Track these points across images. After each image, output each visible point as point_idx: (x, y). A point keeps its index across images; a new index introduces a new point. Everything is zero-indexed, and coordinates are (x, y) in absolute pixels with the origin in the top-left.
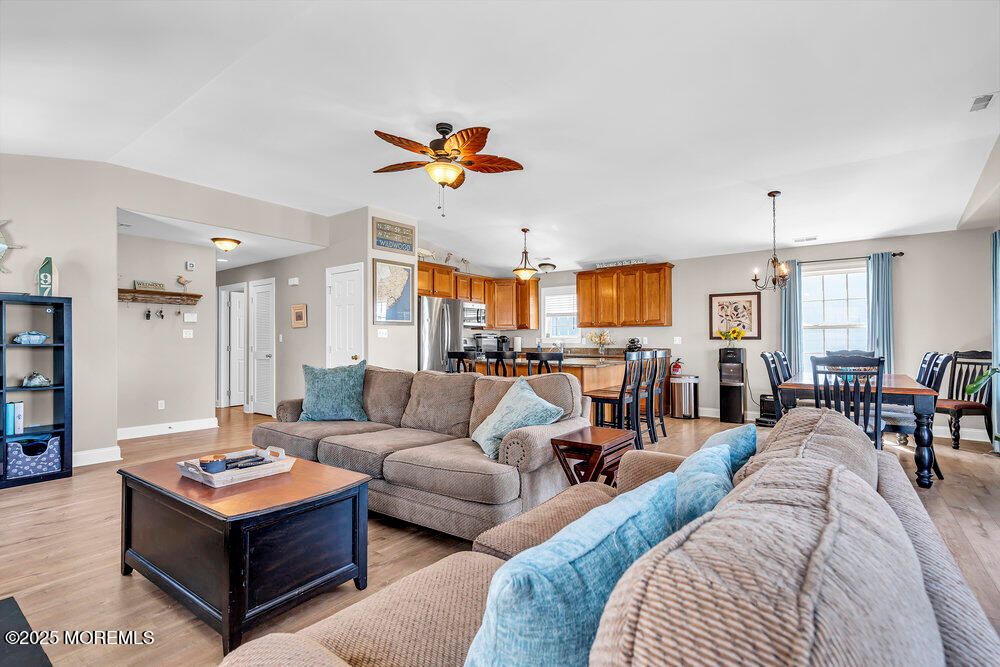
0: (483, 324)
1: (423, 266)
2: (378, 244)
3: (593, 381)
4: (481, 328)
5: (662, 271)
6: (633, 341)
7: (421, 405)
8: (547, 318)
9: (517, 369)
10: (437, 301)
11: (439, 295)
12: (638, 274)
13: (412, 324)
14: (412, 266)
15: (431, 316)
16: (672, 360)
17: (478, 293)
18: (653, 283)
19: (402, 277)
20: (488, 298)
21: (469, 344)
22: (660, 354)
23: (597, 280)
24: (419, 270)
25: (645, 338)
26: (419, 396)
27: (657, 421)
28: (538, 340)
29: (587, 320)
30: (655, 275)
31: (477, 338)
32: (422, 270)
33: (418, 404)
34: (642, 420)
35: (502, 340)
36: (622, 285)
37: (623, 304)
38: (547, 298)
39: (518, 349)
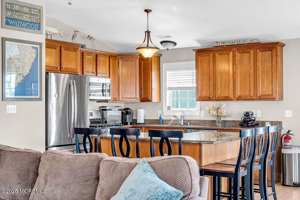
0: (108, 98)
1: (51, 44)
2: (7, 23)
3: (211, 156)
4: (106, 101)
5: (274, 50)
6: (247, 114)
7: (48, 184)
8: (169, 92)
9: (140, 144)
10: (64, 77)
11: (66, 71)
12: (252, 52)
13: (40, 99)
14: (40, 44)
15: (58, 92)
16: (284, 132)
17: (103, 68)
18: (266, 60)
19: (30, 55)
20: (112, 72)
21: (96, 116)
22: (272, 130)
23: (214, 57)
24: (46, 47)
25: (259, 112)
26: (46, 175)
27: (269, 190)
28: (159, 112)
29: (205, 94)
30: (268, 53)
31: (103, 110)
32: (49, 48)
33: (46, 182)
34: (256, 191)
35: (126, 112)
36: (237, 61)
37: (238, 80)
38: (168, 72)
39: (141, 120)
